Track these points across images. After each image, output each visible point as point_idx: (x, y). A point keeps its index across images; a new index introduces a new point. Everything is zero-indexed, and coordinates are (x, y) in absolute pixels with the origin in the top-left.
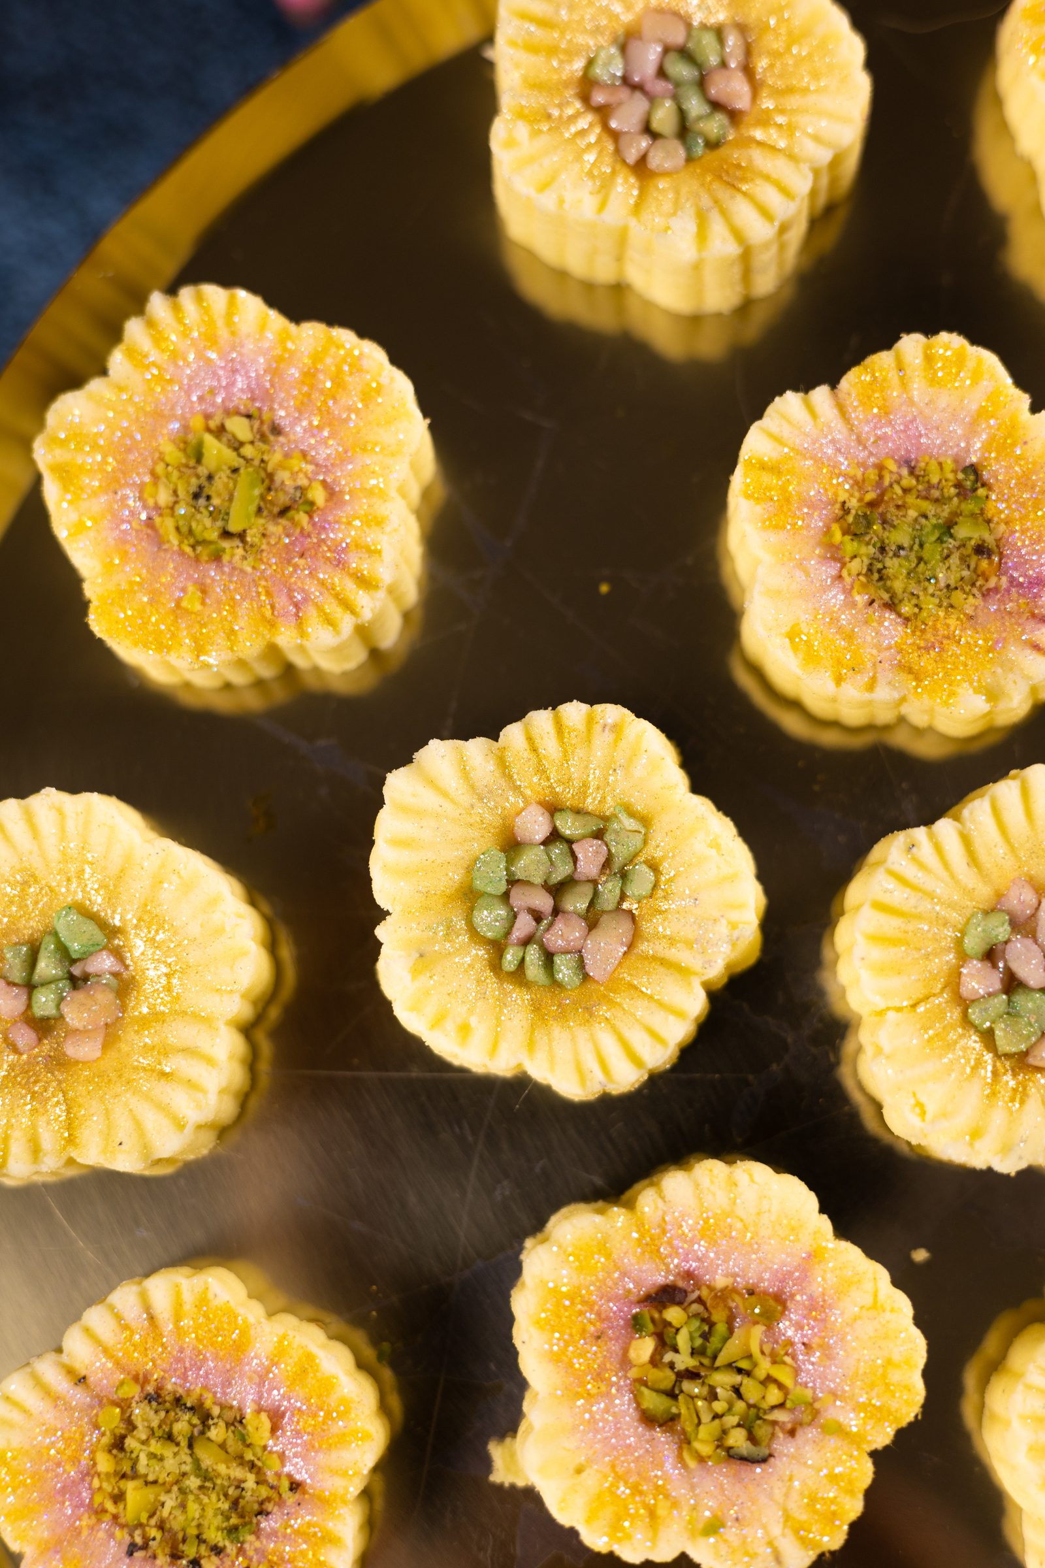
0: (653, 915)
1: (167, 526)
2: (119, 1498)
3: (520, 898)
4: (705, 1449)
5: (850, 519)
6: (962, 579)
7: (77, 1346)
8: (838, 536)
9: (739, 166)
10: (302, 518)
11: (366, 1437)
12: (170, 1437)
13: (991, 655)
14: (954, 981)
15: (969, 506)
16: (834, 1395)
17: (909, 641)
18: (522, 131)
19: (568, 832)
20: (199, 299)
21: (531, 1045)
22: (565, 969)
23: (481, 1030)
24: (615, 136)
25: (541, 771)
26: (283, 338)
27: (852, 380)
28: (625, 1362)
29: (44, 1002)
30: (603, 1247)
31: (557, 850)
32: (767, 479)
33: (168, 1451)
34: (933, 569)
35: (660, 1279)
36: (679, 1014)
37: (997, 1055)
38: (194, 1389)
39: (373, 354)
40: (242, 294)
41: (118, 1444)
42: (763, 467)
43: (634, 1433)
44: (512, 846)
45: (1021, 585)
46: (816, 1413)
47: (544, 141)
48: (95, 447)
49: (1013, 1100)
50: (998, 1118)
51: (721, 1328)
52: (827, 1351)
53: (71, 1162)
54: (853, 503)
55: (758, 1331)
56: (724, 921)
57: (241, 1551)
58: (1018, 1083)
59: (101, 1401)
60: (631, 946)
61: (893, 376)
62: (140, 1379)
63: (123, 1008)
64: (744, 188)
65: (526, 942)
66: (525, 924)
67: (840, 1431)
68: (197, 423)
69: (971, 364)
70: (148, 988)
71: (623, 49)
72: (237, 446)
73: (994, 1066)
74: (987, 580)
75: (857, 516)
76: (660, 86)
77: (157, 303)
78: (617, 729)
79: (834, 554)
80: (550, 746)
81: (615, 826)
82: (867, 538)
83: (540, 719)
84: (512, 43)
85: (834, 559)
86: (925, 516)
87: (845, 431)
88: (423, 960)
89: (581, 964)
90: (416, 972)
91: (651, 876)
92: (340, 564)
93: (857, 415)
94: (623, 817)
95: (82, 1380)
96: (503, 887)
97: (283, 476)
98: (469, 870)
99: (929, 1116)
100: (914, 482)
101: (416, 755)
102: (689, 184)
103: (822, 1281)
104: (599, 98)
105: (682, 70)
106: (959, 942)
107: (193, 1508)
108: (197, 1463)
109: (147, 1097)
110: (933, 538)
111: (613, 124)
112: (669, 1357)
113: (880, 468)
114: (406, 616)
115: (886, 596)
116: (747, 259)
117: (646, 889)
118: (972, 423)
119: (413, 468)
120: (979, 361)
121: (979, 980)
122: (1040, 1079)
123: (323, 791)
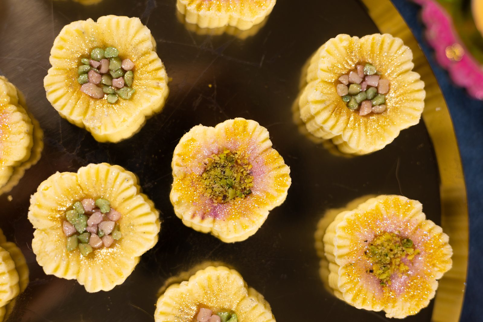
0: (102, 104)
3: (104, 63)
5: (232, 156)
6: (216, 192)
8: (226, 152)
9: (340, 113)
13: (191, 201)
14: (87, 197)
15: (238, 192)
17: (194, 177)
18: (345, 44)
19: (125, 75)
21: (59, 69)
22: (83, 77)
23: (61, 53)
24: (348, 74)
25: (144, 65)
27: (275, 152)
31: (120, 72)
32: (241, 128)
34: (218, 183)
36: (71, 113)
37: (65, 212)
42: (245, 127)
44: (121, 59)
45: (215, 210)
47: (344, 51)
49: (51, 217)
50: (45, 212)
54: (237, 156)
56: (100, 124)
58: (57, 219)
60: (92, 97)
61: (277, 165)
64: (333, 114)
65: (91, 66)
66: (96, 64)
69: (282, 189)
71: (376, 74)
73: (62, 211)
74: (216, 200)
75: (233, 158)
76: (364, 86)
78: (158, 87)
79: (220, 151)
80: (151, 67)
81: (129, 90)
82: (226, 162)
83: (159, 63)
84: (373, 39)
85: (219, 151)
86: (235, 180)
87: (259, 152)
88: (82, 33)
89: (85, 82)
90: (78, 31)
91: (114, 101)
93: (264, 156)
94: (132, 92)
96: (107, 57)
98: (112, 46)
99: (44, 192)
100: (245, 175)
101: (145, 26)
102: (333, 98)
104: (359, 68)
105: (371, 92)
106: (100, 197)
110: (228, 182)
111: (351, 73)
113: (249, 164)
115: (208, 169)
116: (312, 118)
117: (110, 100)
118: (265, 192)
119: (239, 20)
120: (283, 191)
121: (88, 204)
122: (59, 225)
123: (140, 4)
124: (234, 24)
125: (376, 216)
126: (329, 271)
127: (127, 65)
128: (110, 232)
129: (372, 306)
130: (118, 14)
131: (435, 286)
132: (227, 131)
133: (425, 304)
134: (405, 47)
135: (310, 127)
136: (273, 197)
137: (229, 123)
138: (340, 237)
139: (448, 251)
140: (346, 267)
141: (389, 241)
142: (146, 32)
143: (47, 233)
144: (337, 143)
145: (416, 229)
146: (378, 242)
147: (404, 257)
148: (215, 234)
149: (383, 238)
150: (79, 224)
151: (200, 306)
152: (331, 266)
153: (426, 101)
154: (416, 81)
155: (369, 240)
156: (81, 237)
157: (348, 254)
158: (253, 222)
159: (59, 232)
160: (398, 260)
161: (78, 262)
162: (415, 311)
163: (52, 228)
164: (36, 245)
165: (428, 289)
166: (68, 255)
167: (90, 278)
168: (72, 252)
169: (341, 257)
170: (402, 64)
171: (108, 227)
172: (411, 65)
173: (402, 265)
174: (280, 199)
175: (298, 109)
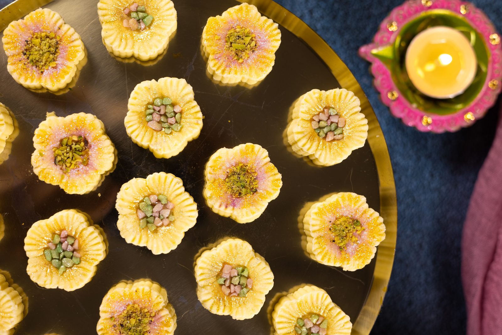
0: (161, 134)
1: (232, 31)
2: (37, 38)
3: (162, 107)
4: (56, 152)
5: (244, 167)
6: (234, 190)
7: (66, 27)
8: (240, 165)
9: (314, 139)
10: (236, 58)
11: (53, 86)
12: (50, 47)
13: (219, 197)
14: (153, 194)
15: (249, 191)
16: (69, 177)
17: (221, 181)
18: (317, 95)
19: (176, 116)
20: (278, 34)
21: (133, 112)
22: (149, 117)
23: (135, 102)
24: (318, 114)
25: (188, 109)
26: (272, 51)
27: (272, 165)
28: (72, 135)
29: (134, 15)
30: (94, 129)
31: (173, 114)
32: (250, 150)
33: (47, 47)
34: (236, 184)
35: (89, 141)
36: (142, 140)
37: (139, 203)
38: (59, 51)
39: (270, 69)
40: (280, 42)
41: (47, 37)
42: (253, 149)
43: (59, 138)
44: (173, 105)
45: (234, 202)
46: (65, 173)
47: (316, 100)
48: (247, 15)
49: (130, 207)
50: (126, 204)
51: (81, 153)
52: (78, 174)
53: (103, 23)
54: (247, 168)
55: (81, 161)
56: (161, 148)
57: (28, 63)
58: (134, 208)
59: (56, 33)
60: (155, 130)
61: (273, 173)
62: (61, 40)
63: (134, 31)
64: (309, 141)
65: (154, 109)
66: (157, 109)
67: (62, 178)
68: (254, 35)
69: (276, 188)
70: (139, 35)
71: (337, 115)
72: (249, 44)
73: (137, 203)
74: (234, 195)
75: (245, 168)
76: (329, 122)
77: (276, 25)
78: (197, 124)
79: (237, 165)
80: (193, 111)
81: (179, 125)
82: (241, 171)
83: (198, 108)
84: (335, 92)
85: (236, 165)
86: (246, 183)
87: (262, 165)
88: (148, 89)
89: (150, 121)
90: (146, 88)
91: (169, 133)
92: (227, 66)
93: (265, 167)
94: (180, 126)
95: (59, 29)
96: (164, 104)
97: (244, 53)
98: (168, 97)
99: (125, 190)
100: (253, 179)
101: (189, 84)
102: (309, 130)
103: (92, 173)
104: (326, 110)
105: (333, 126)
106: (161, 194)
107: (36, 53)
108: (45, 53)
109: (116, 37)
110: (242, 184)
111: (321, 114)
112: (74, 143)
113: (255, 173)
114: (220, 82)
115: (229, 176)
116: (295, 143)
117: (167, 133)
118: (265, 190)
119: (249, 80)
120: (277, 190)
121: (153, 199)
122: (135, 212)
123: (183, 68)
124: (244, 81)
125: (336, 205)
126: (307, 242)
127: (177, 109)
128: (167, 216)
129: (334, 263)
130: (171, 76)
131: (375, 250)
132: (241, 151)
133: (368, 262)
134: (355, 97)
135: (294, 149)
136: (270, 194)
137: (242, 147)
138: (313, 219)
139: (383, 228)
140: (318, 238)
141: (345, 221)
142: (190, 88)
143: (127, 217)
144: (312, 158)
145: (362, 214)
146: (338, 222)
147: (354, 232)
148: (234, 218)
149: (341, 220)
150: (148, 211)
151: (224, 263)
152: (308, 238)
153: (369, 131)
154: (362, 119)
155: (332, 221)
156: (149, 220)
157: (319, 230)
158: (258, 210)
159: (135, 216)
160: (351, 234)
161: (147, 235)
162: (361, 267)
163: (131, 214)
164: (120, 224)
165: (370, 252)
166: (141, 231)
167: (155, 246)
168: (143, 229)
169: (314, 232)
170: (353, 108)
171: (166, 213)
172: (360, 109)
173: (353, 237)
174: (275, 195)
175: (287, 136)
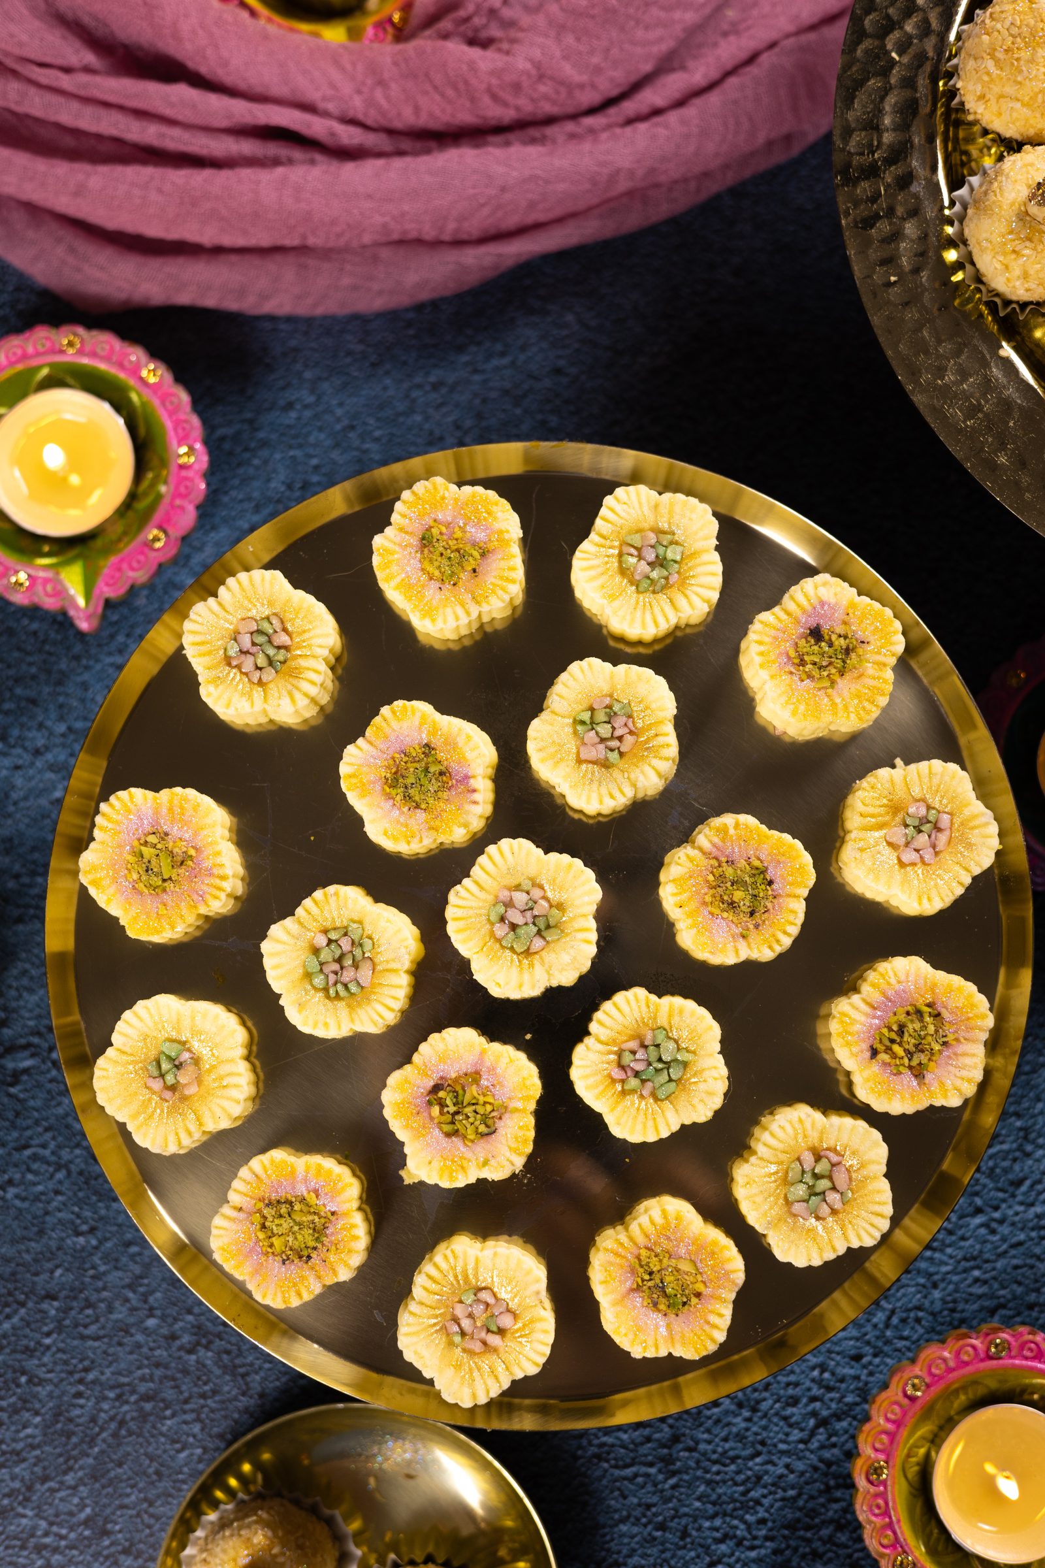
0: (377, 955)
1: (141, 886)
2: (271, 1246)
3: (327, 969)
4: (471, 1136)
5: (390, 781)
6: (439, 786)
7: (233, 1196)
8: (388, 790)
9: (296, 668)
10: (190, 863)
11: (351, 1185)
12: (281, 1216)
13: (460, 811)
14: (492, 934)
15: (431, 759)
16: (510, 1098)
17: (429, 817)
18: (211, 688)
19: (334, 938)
20: (118, 798)
21: (352, 1020)
22: (353, 988)
23: (332, 1022)
24: (246, 674)
25: (315, 920)
26: (155, 799)
27: (369, 731)
28: (432, 1118)
29: (170, 1079)
30: (406, 1081)
31: (333, 946)
32: (354, 781)
33: (282, 1221)
34: (427, 787)
35: (432, 1083)
36: (400, 987)
37: (518, 954)
38: (282, 1194)
39: (191, 792)
40: (133, 790)
41: (263, 1227)
42: (350, 776)
43: (444, 1141)
44: (316, 951)
45: (460, 781)
46: (506, 1108)
47: (221, 687)
48: (102, 869)
49: (529, 968)
50: (526, 976)
51: (461, 1092)
52: (500, 1083)
53: (204, 1132)
54: (388, 775)
55: (474, 1087)
57: (323, 1245)
58: (529, 961)
59: (250, 1214)
60: (374, 970)
61: (384, 724)
62: (262, 1200)
63: (199, 1069)
64: (301, 676)
65: (335, 984)
66: (332, 978)
67: (517, 1110)
68: (136, 843)
69: (409, 709)
70: (205, 1058)
71: (235, 640)
72: (154, 846)
73: (518, 959)
74: (448, 783)
75: (392, 779)
76: (254, 649)
77: (103, 806)
78: (336, 894)
79: (389, 797)
80: (315, 910)
81: (350, 929)
82: (399, 786)
83: (307, 902)
86: (417, 769)
87: (375, 750)
88: (301, 1006)
89: (359, 984)
90: (300, 1012)
91: (370, 941)
92: (211, 875)
93: (377, 743)
94: (352, 924)
95: (240, 1209)
96: (319, 968)
97: (176, 850)
98: (304, 966)
99: (503, 987)
100: (407, 758)
101: (268, 934)
102: (281, 683)
103: (489, 1060)
104: (234, 663)
105: (260, 639)
106: (489, 920)
107: (300, 1237)
108: (294, 1220)
109: (222, 1097)
110: (423, 776)
111: (244, 670)
112: (446, 1110)
113: (393, 758)
114: (242, 879)
115: (414, 804)
116: (313, 701)
117: (370, 947)
118: (420, 729)
119: (223, 826)
120: (412, 707)
121: (501, 930)
122: (537, 956)
123: (239, 958)
124: (227, 834)
125: (406, 587)
126: (493, 619)
127: (321, 941)
128: (524, 894)
129: (514, 557)
130: (263, 972)
131: (467, 489)
132: (362, 796)
133: (492, 494)
134: (192, 615)
135: (325, 699)
136: (424, 717)
137: (353, 799)
138: (445, 622)
139: (419, 487)
140: (478, 603)
141: (431, 561)
142: (275, 930)
143: (550, 967)
144: (333, 660)
145: (406, 533)
146: (437, 573)
147: (445, 537)
148: (490, 772)
149: (431, 569)
150: (527, 933)
151: (580, 761)
152: (486, 619)
153: (247, 569)
154: (228, 589)
155: (438, 585)
156: (542, 927)
157: (463, 605)
158: (460, 730)
159: (544, 953)
160: (450, 542)
161: (572, 919)
162: (505, 504)
163: (542, 963)
164: (567, 978)
165: (474, 496)
166: (567, 935)
167: (586, 899)
168: (562, 931)
169: (468, 613)
170: (213, 613)
171: (520, 898)
172: (211, 600)
173: (455, 536)
174: (423, 708)
175: (305, 721)
